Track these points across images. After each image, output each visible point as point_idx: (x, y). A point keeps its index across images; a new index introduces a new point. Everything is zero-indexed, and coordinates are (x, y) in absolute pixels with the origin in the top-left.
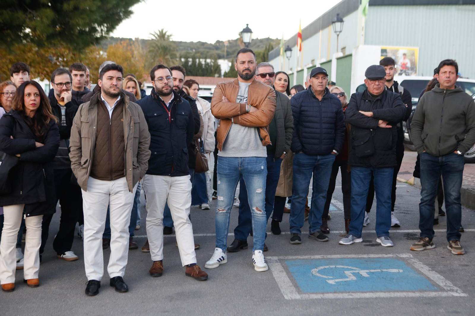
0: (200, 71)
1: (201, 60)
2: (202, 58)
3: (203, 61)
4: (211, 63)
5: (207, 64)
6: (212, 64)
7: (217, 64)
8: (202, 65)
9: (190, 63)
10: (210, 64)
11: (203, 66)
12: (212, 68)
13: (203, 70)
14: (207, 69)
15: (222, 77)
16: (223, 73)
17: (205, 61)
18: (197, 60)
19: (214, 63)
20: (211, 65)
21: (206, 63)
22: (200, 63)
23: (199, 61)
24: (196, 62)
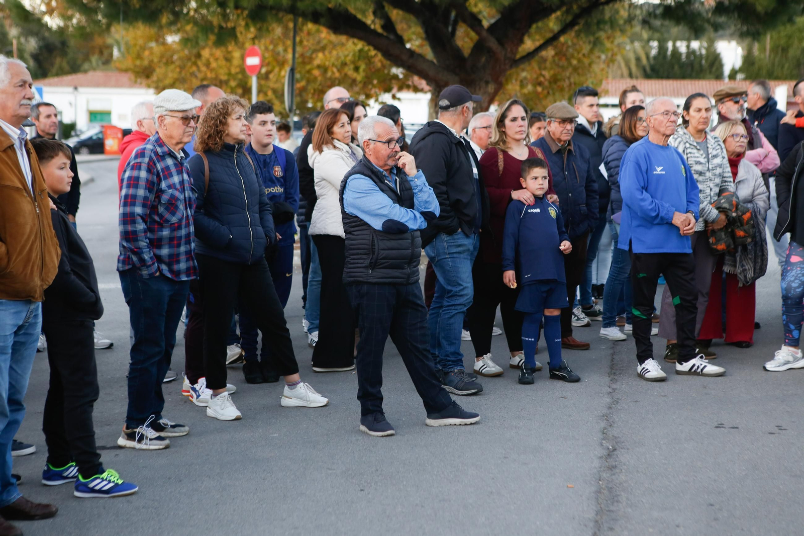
0: (676, 67)
1: (679, 44)
2: (681, 39)
3: (682, 46)
4: (700, 49)
5: (691, 53)
6: (704, 52)
7: (715, 51)
8: (680, 54)
9: (654, 52)
10: (698, 53)
11: (684, 57)
12: (704, 62)
13: (682, 66)
14: (691, 65)
15: (727, 80)
16: (727, 70)
17: (688, 47)
18: (670, 45)
19: (707, 49)
20: (701, 55)
21: (691, 51)
22: (675, 51)
23: (674, 46)
24: (667, 49)
